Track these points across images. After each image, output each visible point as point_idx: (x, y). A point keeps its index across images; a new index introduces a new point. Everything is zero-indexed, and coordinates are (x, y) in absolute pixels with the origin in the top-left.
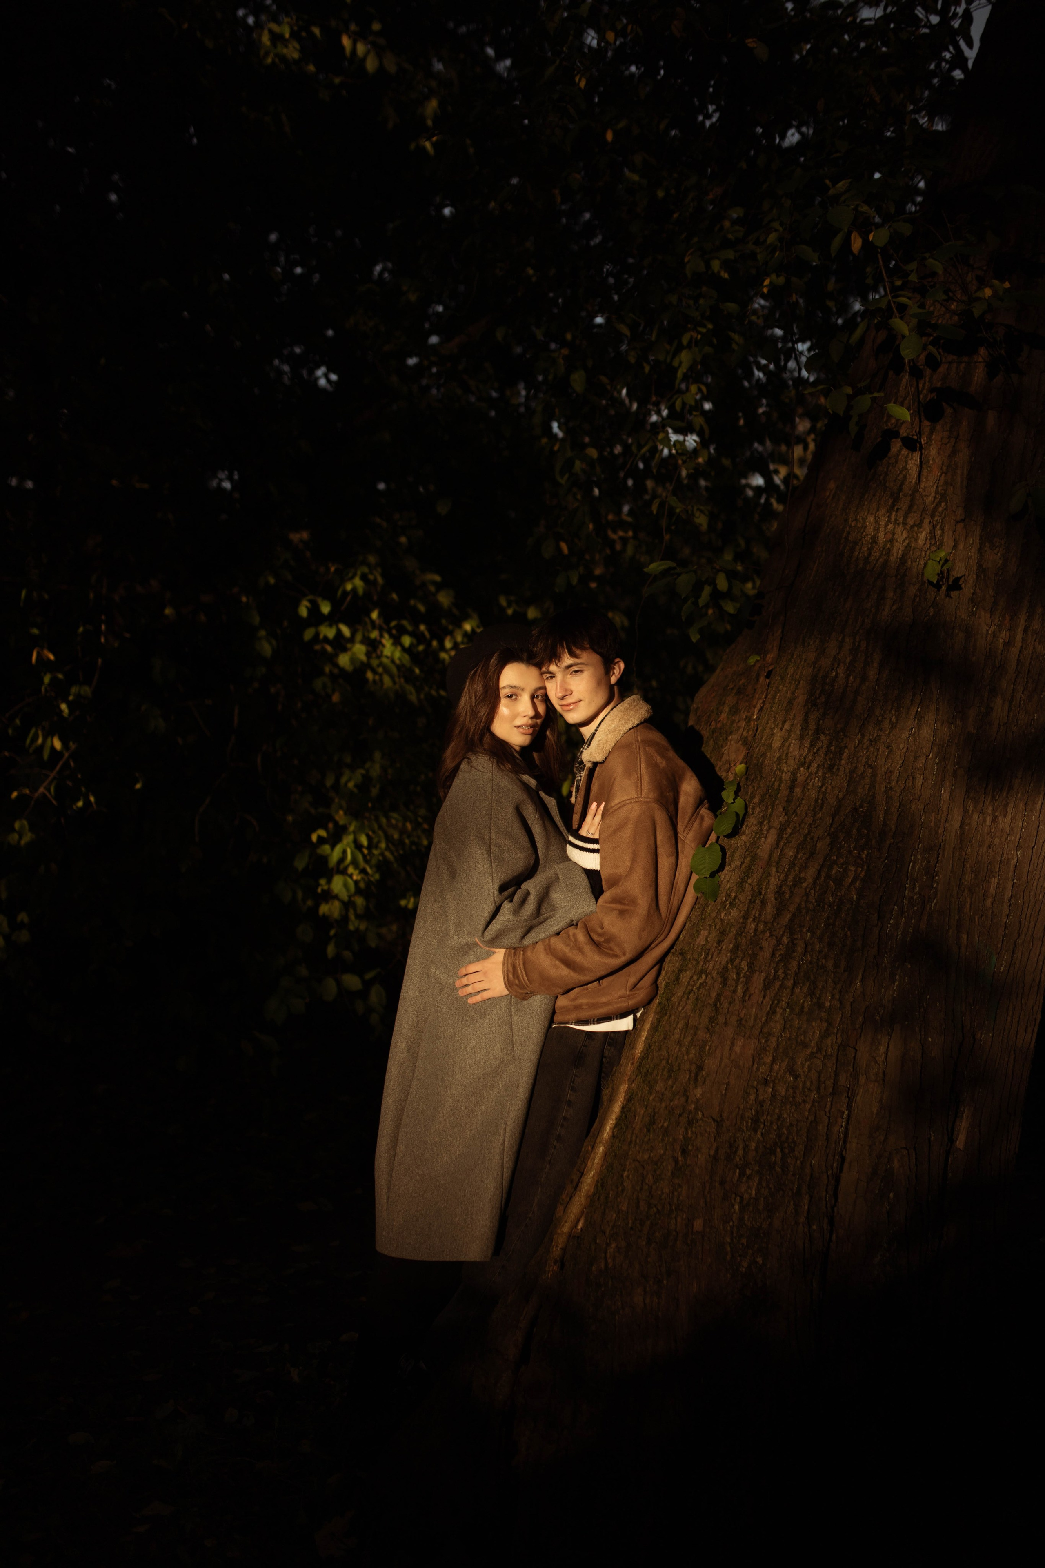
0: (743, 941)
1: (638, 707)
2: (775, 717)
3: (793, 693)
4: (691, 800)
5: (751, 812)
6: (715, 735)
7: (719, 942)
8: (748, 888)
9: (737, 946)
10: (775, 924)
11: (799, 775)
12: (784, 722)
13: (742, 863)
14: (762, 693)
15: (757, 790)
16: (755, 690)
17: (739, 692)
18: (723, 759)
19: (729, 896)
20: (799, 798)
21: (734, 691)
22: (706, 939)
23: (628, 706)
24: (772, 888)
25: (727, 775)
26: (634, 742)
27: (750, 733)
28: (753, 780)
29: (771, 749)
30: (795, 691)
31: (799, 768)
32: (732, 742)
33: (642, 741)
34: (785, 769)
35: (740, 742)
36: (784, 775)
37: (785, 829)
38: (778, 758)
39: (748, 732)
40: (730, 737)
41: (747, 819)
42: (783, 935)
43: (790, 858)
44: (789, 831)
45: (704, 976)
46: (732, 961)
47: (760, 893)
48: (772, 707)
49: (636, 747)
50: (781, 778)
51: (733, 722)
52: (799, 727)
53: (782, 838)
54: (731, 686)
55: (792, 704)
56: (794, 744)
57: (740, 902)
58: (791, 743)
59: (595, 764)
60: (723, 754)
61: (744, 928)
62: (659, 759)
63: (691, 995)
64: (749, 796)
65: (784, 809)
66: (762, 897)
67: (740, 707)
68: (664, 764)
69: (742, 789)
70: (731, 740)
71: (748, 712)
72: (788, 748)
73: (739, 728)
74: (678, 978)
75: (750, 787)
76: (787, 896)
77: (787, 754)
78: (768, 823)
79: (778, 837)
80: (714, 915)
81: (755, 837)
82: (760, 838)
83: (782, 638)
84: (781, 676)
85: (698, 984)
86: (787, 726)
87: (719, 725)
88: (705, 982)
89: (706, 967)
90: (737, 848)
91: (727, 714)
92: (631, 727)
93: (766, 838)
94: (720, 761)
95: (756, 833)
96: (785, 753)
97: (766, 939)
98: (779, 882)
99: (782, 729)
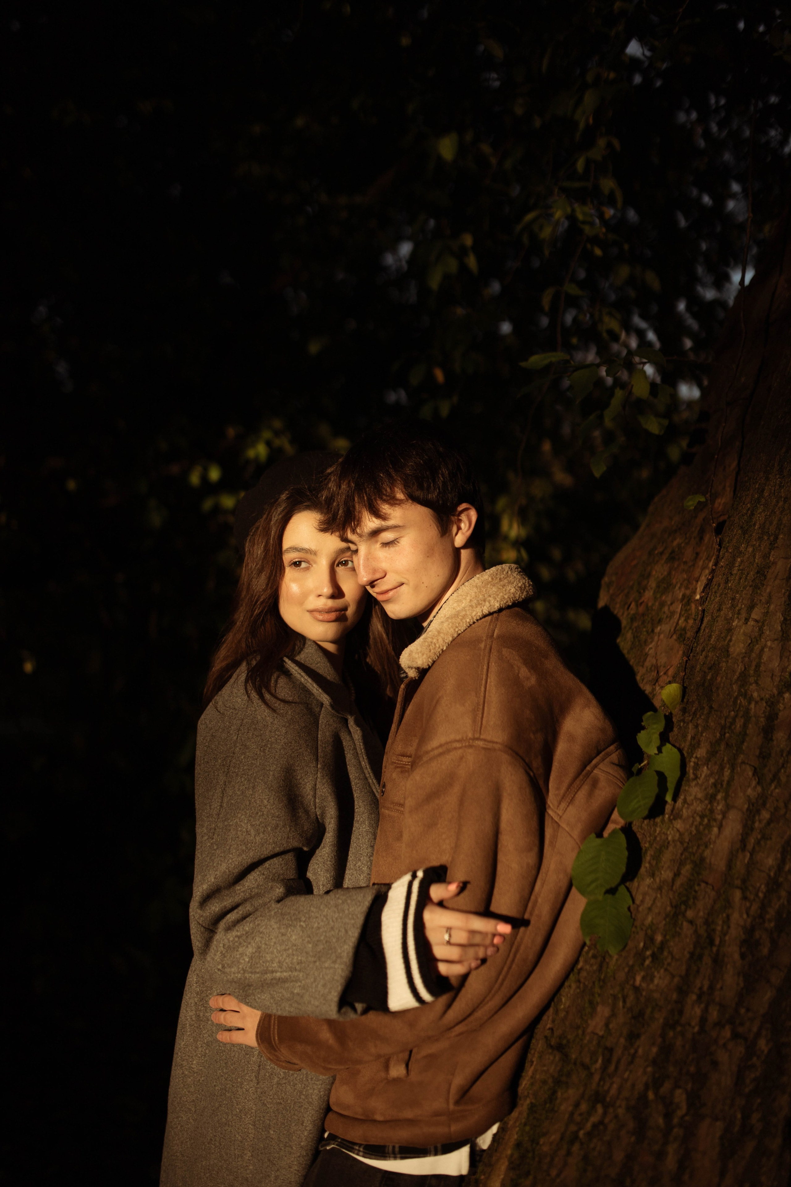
0: (679, 1042)
1: (506, 581)
2: (733, 599)
3: (766, 556)
4: (577, 749)
5: (692, 776)
6: (635, 624)
7: (633, 1037)
8: (687, 929)
9: (666, 1049)
10: (742, 1011)
11: (781, 706)
12: (751, 608)
13: (677, 874)
14: (708, 558)
15: (702, 733)
16: (697, 554)
17: (672, 558)
18: (647, 664)
19: (652, 940)
20: (782, 751)
21: (665, 557)
22: (607, 1025)
23: (490, 579)
24: (735, 933)
25: (654, 690)
26: (484, 638)
27: (691, 622)
28: (695, 714)
29: (728, 656)
30: (769, 553)
31: (781, 694)
32: (662, 636)
33: (499, 637)
34: (755, 695)
35: (675, 637)
36: (752, 706)
37: (758, 812)
38: (740, 674)
39: (686, 620)
40: (659, 628)
41: (684, 787)
42: (758, 1035)
43: (770, 870)
44: (765, 815)
45: (600, 1109)
46: (656, 1083)
47: (712, 943)
48: (727, 582)
49: (485, 646)
50: (748, 711)
51: (662, 604)
52: (780, 617)
53: (752, 829)
54: (660, 549)
55: (765, 576)
56: (771, 648)
57: (673, 958)
58: (766, 646)
59: (423, 672)
60: (647, 655)
61: (681, 1012)
62: (524, 671)
63: (576, 1148)
64: (688, 743)
65: (755, 773)
66: (715, 949)
67: (674, 581)
68: (533, 681)
69: (675, 729)
70: (659, 634)
71: (687, 588)
72: (760, 656)
73: (673, 613)
74: (552, 1097)
75: (691, 726)
76: (765, 951)
77: (758, 666)
78: (726, 798)
79: (745, 826)
80: (621, 976)
81: (701, 824)
82: (709, 826)
83: (738, 474)
84: (742, 527)
85: (589, 1125)
86: (756, 614)
87: (641, 609)
88: (601, 1122)
89: (606, 1088)
90: (665, 845)
91: (654, 593)
92: (486, 611)
93: (720, 827)
94: (643, 666)
95: (702, 817)
96: (754, 663)
97: (725, 1045)
98: (749, 920)
99: (747, 620)
